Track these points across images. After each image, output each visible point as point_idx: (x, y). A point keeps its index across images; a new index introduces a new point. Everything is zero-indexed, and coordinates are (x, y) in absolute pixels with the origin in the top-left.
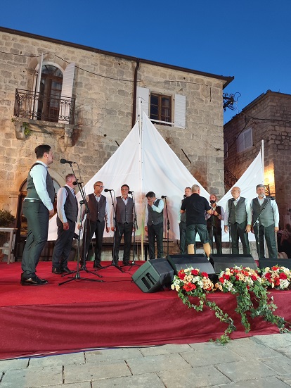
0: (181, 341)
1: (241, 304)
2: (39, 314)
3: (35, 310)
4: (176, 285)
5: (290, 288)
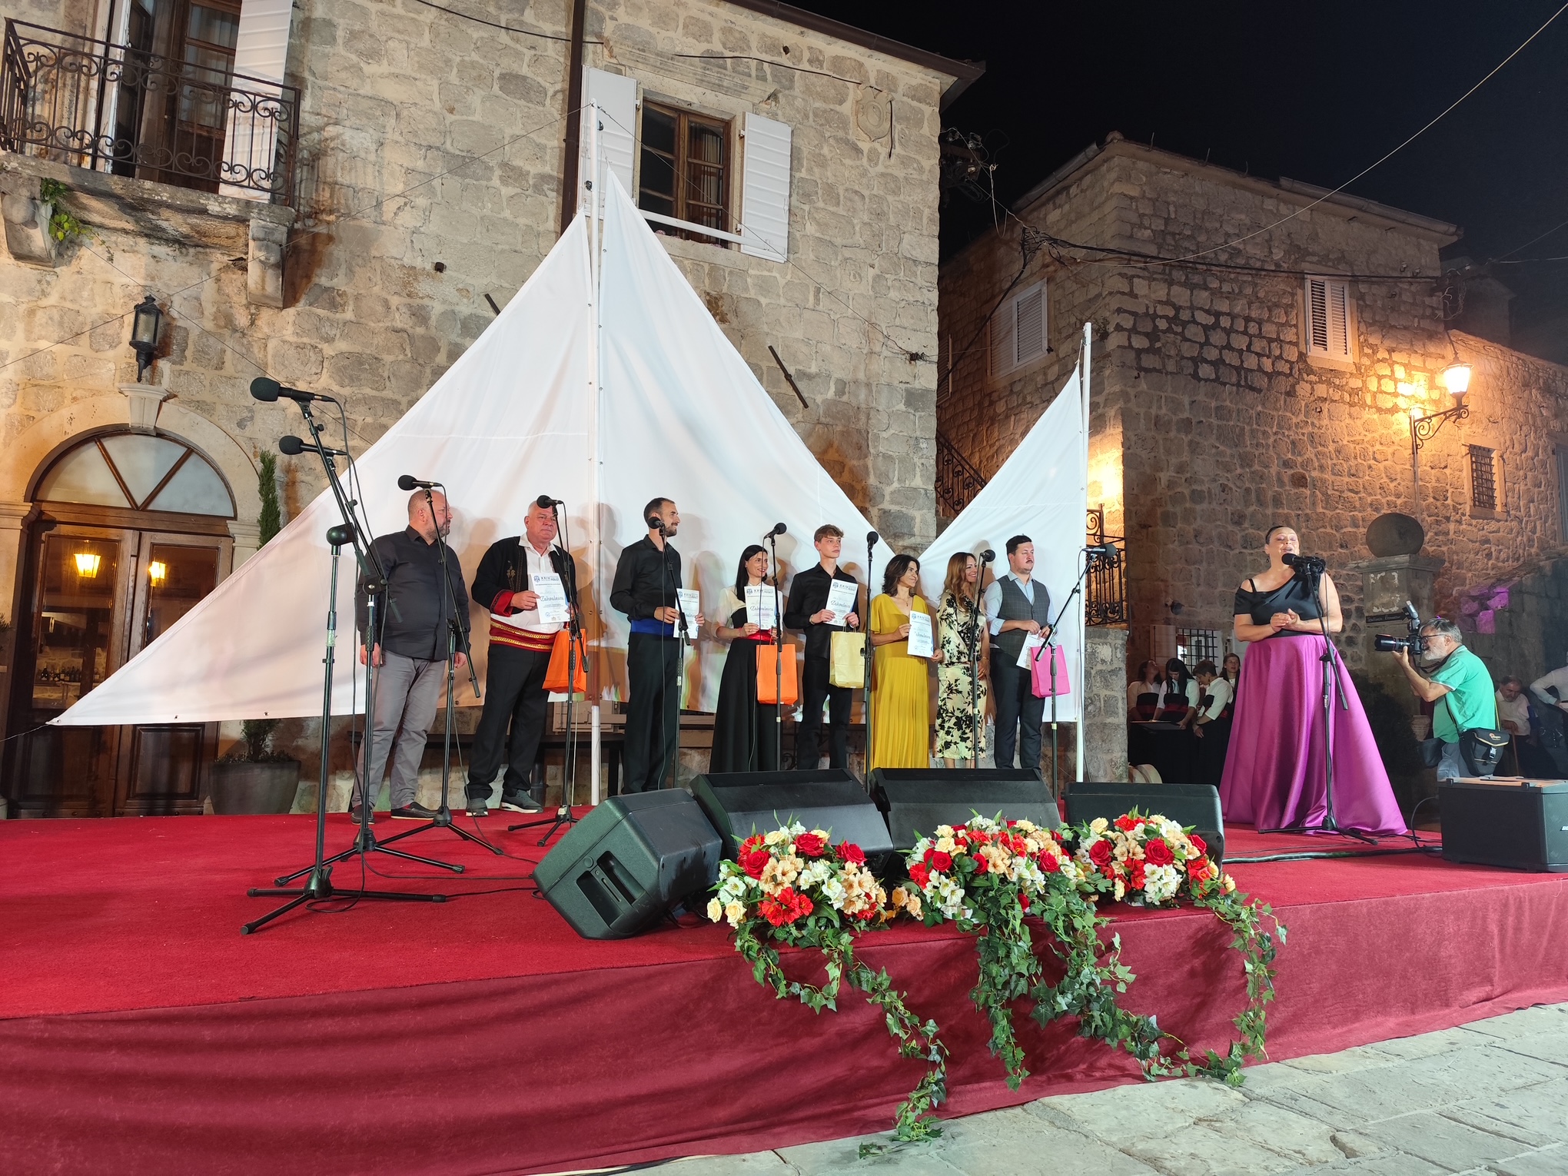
0: (745, 1140)
1: (995, 969)
4: (728, 903)
5: (1183, 897)
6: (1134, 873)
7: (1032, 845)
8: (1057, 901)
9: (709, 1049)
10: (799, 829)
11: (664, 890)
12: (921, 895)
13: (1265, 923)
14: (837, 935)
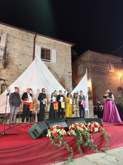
0: (51, 163)
4: (49, 134)
5: (99, 131)
6: (93, 129)
7: (82, 126)
8: (85, 132)
9: (47, 152)
10: (57, 125)
11: (42, 133)
12: (70, 132)
13: (108, 134)
14: (61, 138)
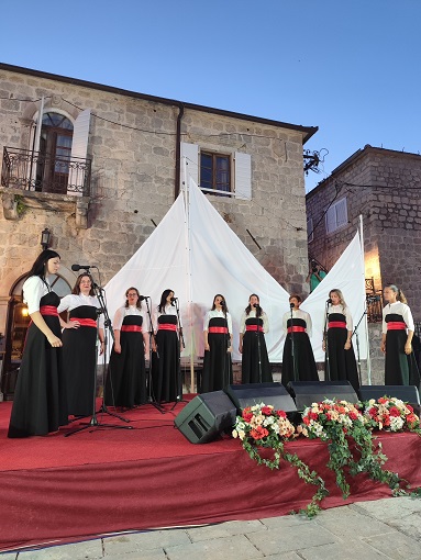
0: (249, 515)
1: (335, 456)
2: (33, 483)
3: (26, 478)
4: (239, 432)
5: (405, 428)
6: (385, 419)
8: (358, 431)
10: (263, 405)
11: (217, 427)
12: (307, 428)
14: (278, 443)
